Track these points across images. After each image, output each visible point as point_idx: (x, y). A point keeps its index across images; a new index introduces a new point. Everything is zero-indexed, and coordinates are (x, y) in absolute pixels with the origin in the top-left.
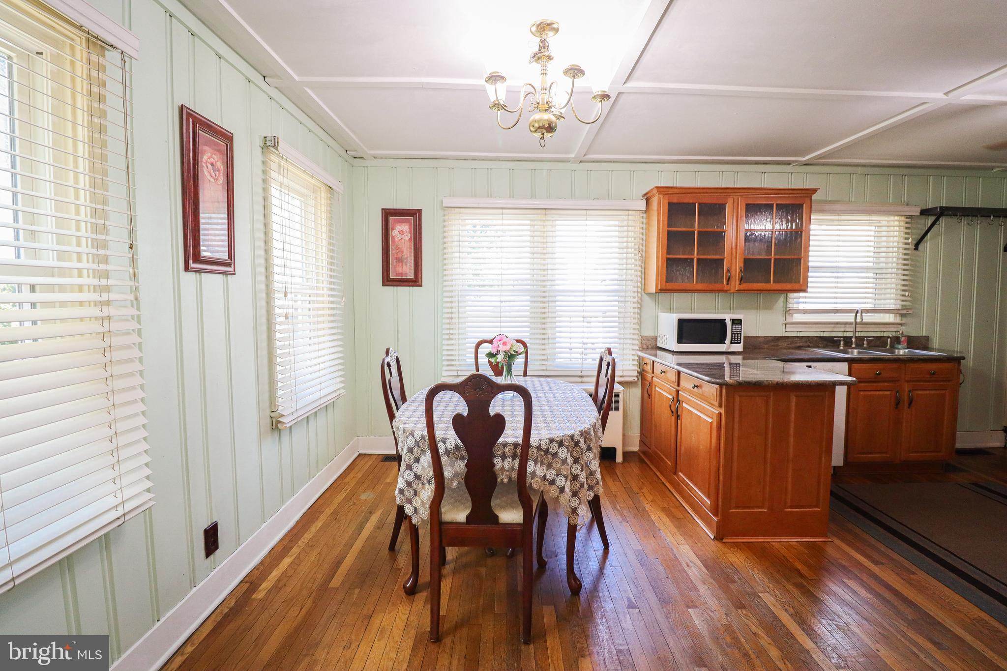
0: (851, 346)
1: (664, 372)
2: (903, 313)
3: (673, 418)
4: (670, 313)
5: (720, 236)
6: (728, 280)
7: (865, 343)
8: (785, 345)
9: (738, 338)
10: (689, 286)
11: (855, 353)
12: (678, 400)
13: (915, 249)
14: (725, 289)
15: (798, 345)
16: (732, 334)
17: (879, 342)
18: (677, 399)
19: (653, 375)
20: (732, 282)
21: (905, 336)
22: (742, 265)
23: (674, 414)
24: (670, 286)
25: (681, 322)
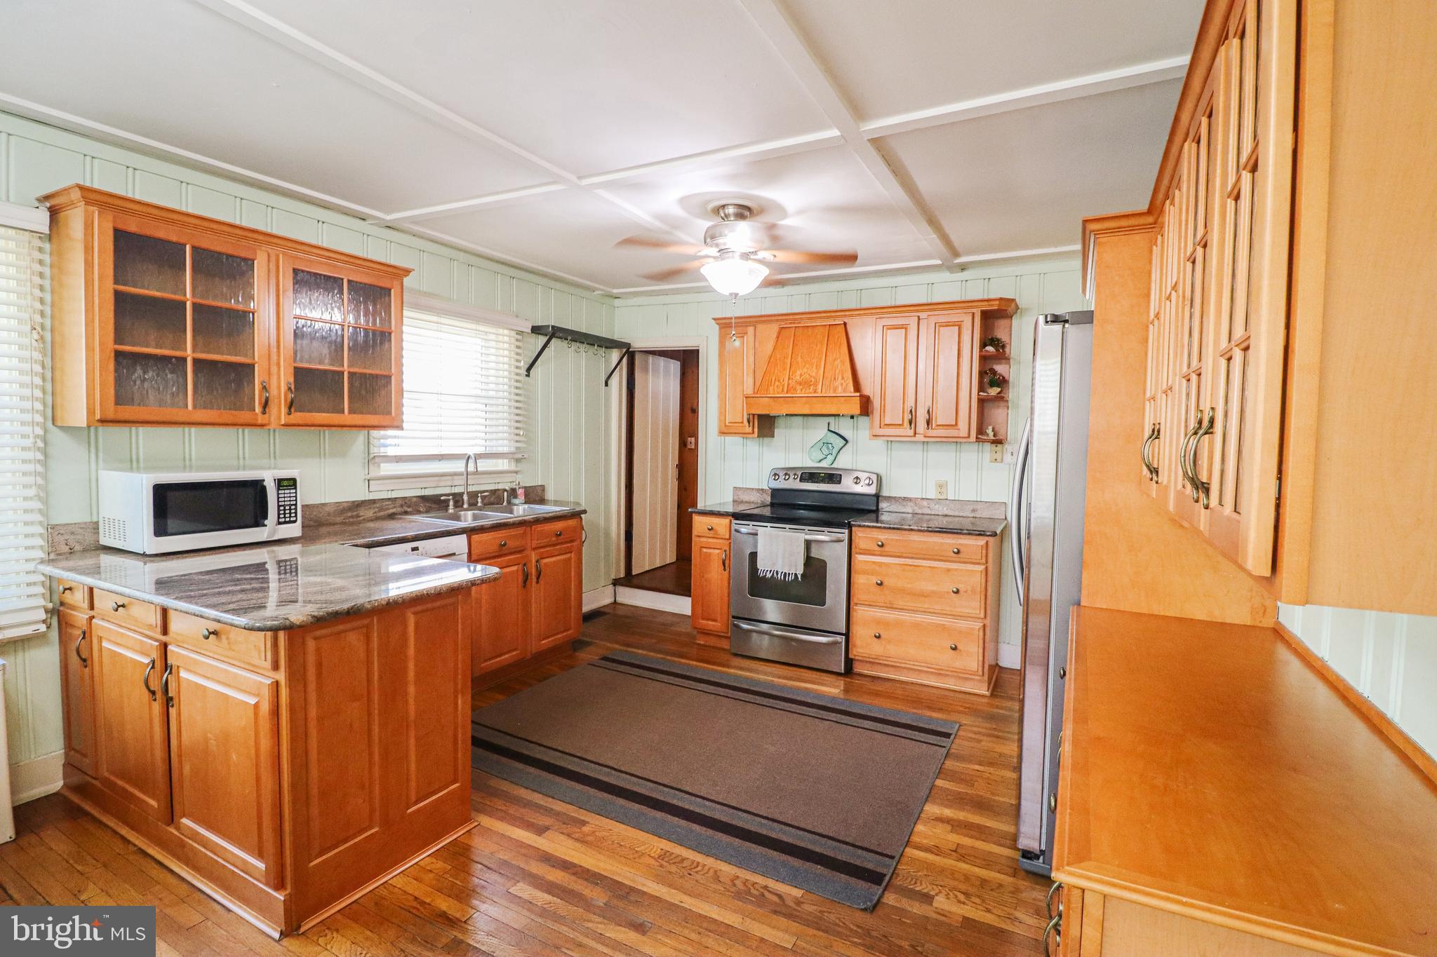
0: (462, 506)
1: (123, 606)
2: (518, 458)
3: (157, 707)
4: (131, 470)
5: (241, 321)
6: (265, 405)
7: (479, 500)
8: (369, 513)
9: (290, 513)
10: (180, 415)
11: (468, 519)
12: (166, 666)
13: (526, 375)
14: (260, 421)
15: (391, 511)
16: (279, 506)
17: (495, 499)
18: (164, 662)
19: (92, 613)
20: (273, 409)
21: (522, 488)
22: (292, 380)
23: (159, 695)
24: (127, 412)
25: (161, 492)
